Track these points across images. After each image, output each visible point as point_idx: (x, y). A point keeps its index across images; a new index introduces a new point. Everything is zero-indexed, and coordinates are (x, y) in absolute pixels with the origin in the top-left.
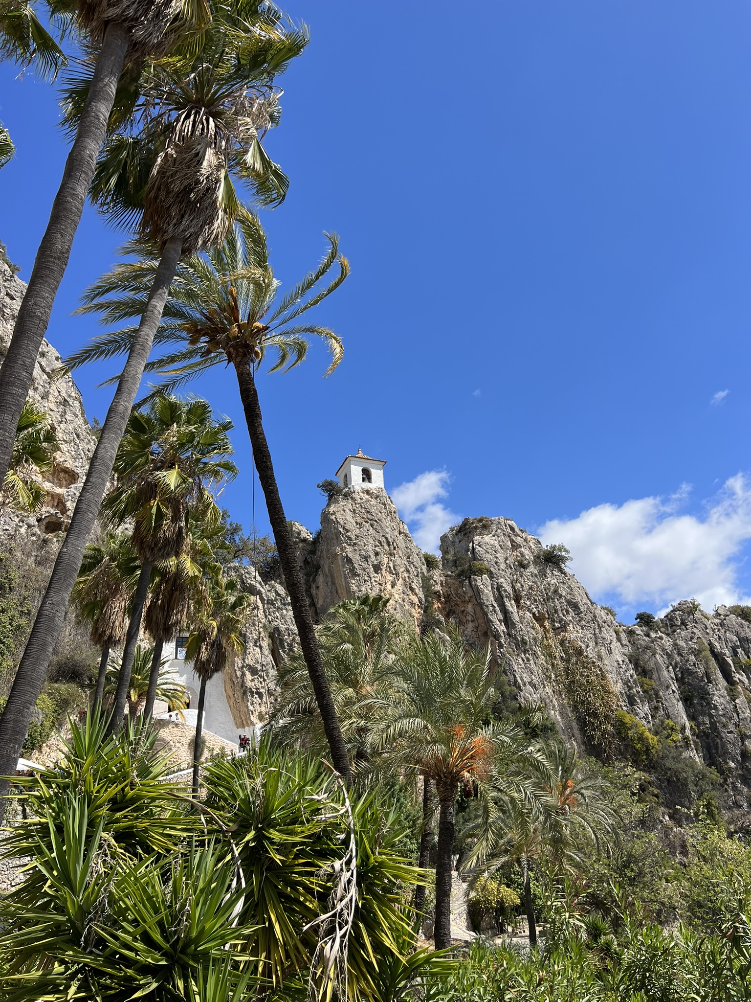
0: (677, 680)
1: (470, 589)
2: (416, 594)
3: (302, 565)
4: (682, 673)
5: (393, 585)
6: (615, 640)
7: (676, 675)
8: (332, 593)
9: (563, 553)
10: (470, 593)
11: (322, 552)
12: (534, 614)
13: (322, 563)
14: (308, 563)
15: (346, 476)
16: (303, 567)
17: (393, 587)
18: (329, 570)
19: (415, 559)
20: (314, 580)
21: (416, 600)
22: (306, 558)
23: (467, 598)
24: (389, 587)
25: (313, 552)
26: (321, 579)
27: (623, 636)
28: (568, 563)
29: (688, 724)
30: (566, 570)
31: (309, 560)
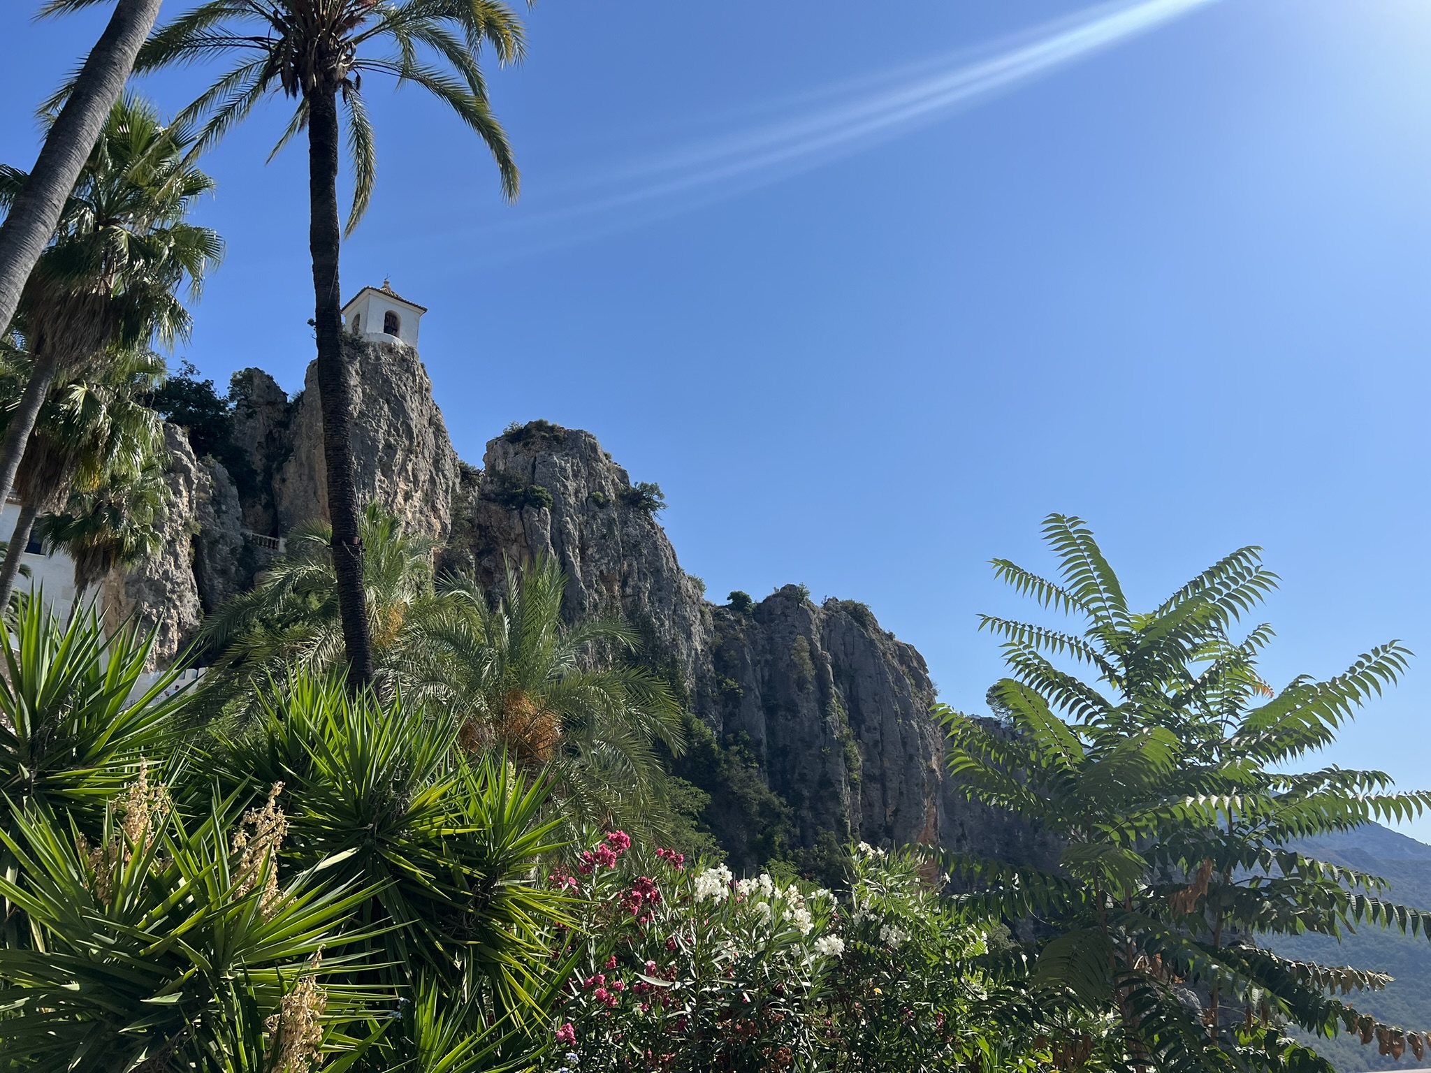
0: (763, 682)
1: (520, 523)
2: (439, 517)
3: (263, 440)
4: (770, 675)
5: (407, 497)
6: (698, 622)
7: (763, 677)
8: (306, 492)
9: (655, 497)
10: (519, 529)
11: (300, 426)
12: (601, 572)
13: (297, 443)
14: (274, 440)
15: (358, 317)
16: (265, 445)
17: (406, 500)
18: (308, 458)
19: (447, 465)
20: (280, 468)
21: (437, 526)
22: (271, 432)
23: (513, 536)
24: (400, 498)
25: (284, 425)
26: (291, 469)
27: (709, 618)
28: (659, 511)
29: (765, 741)
30: (655, 520)
31: (276, 435)
